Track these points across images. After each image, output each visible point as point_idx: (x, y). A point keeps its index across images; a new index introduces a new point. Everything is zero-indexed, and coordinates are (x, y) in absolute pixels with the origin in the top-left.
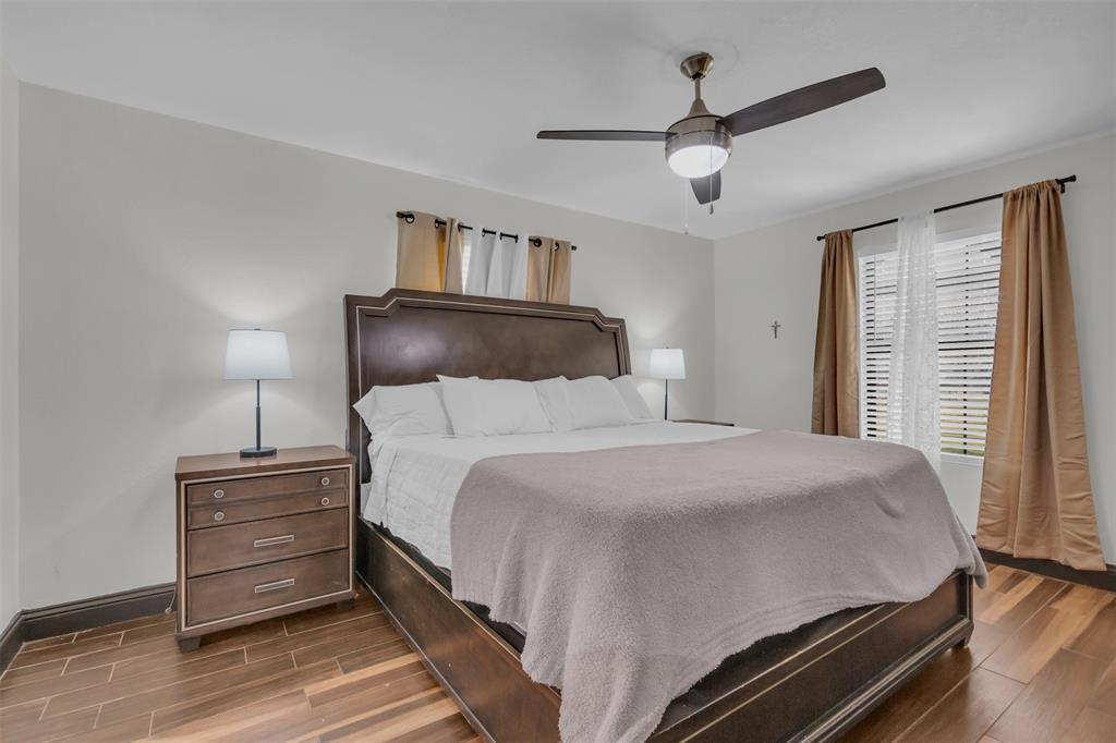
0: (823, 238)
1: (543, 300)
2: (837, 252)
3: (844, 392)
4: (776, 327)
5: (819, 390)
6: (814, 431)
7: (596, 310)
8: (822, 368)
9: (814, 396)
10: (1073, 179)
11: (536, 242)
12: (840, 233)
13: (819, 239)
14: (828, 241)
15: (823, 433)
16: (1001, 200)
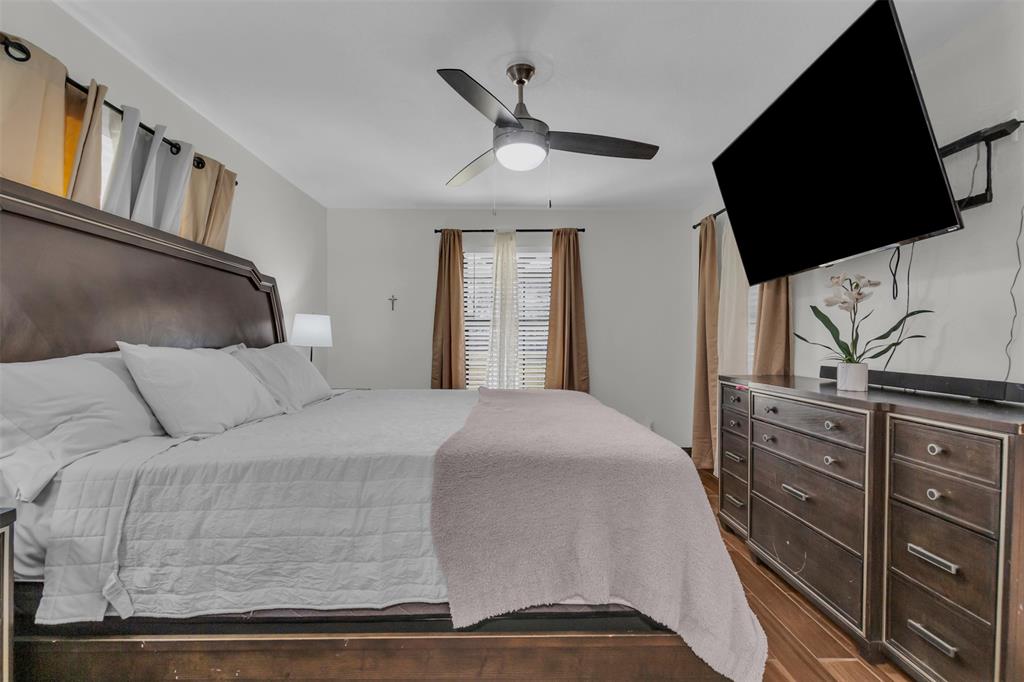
0: (440, 231)
1: (199, 240)
2: (450, 245)
3: (457, 356)
4: (393, 300)
5: (437, 356)
6: (433, 387)
7: (252, 263)
8: (439, 337)
9: (433, 359)
10: (583, 230)
11: (199, 163)
12: (453, 231)
13: (436, 231)
14: (443, 235)
15: (441, 388)
16: (551, 233)
